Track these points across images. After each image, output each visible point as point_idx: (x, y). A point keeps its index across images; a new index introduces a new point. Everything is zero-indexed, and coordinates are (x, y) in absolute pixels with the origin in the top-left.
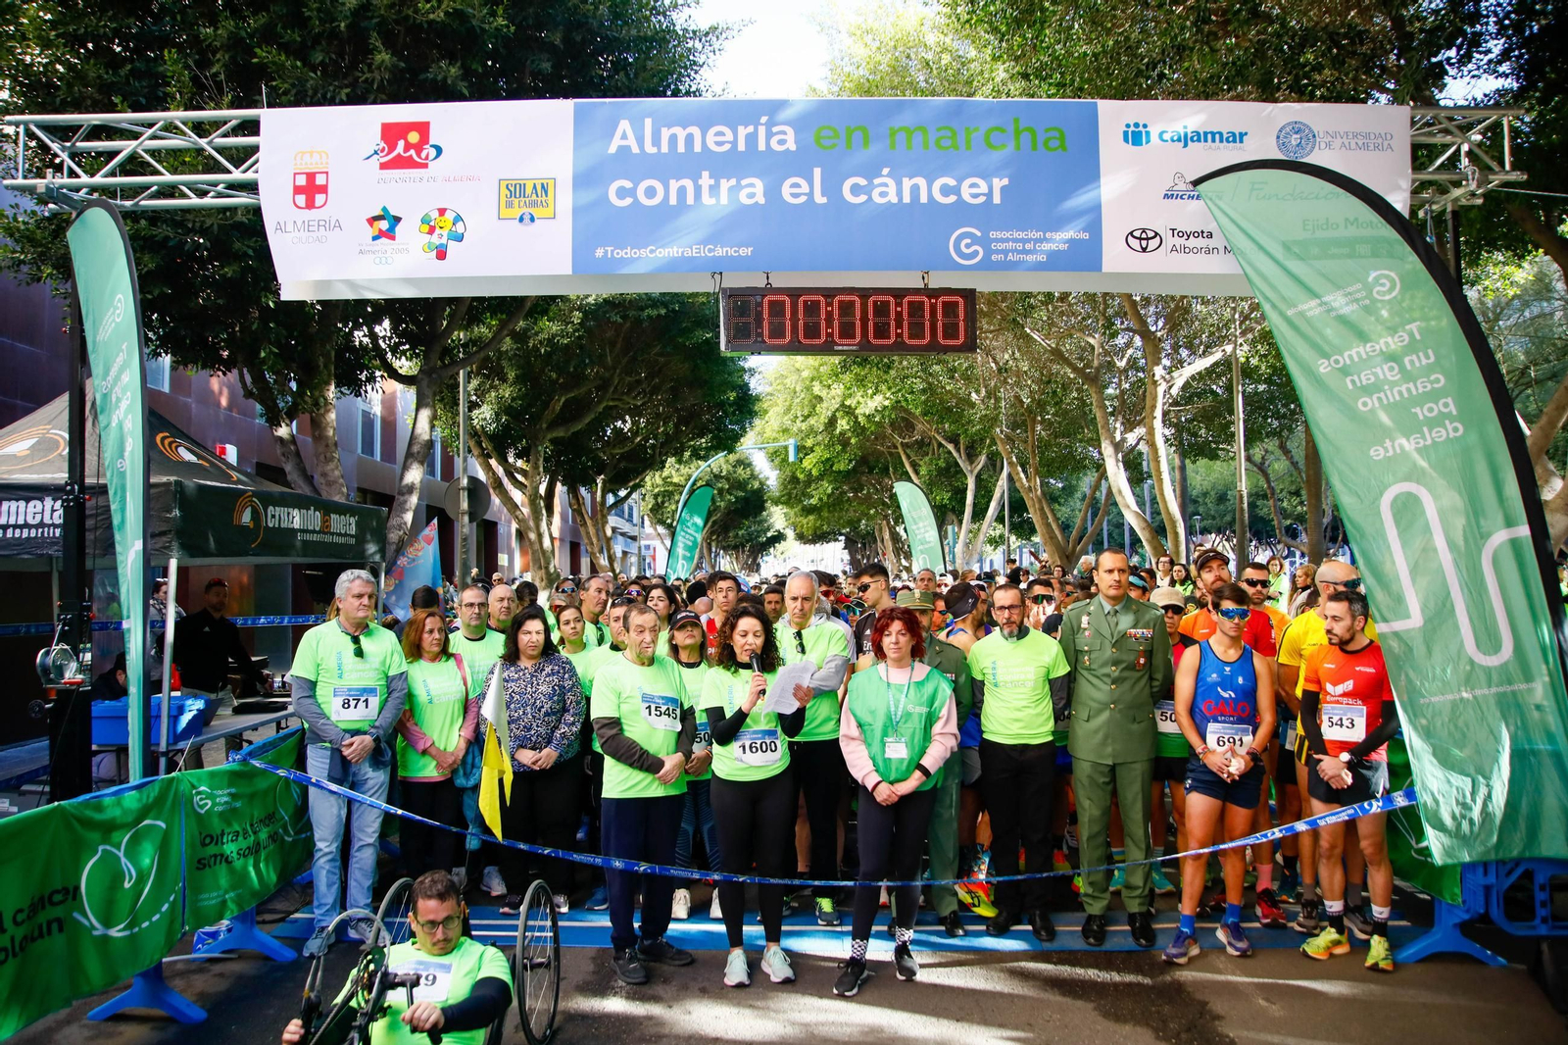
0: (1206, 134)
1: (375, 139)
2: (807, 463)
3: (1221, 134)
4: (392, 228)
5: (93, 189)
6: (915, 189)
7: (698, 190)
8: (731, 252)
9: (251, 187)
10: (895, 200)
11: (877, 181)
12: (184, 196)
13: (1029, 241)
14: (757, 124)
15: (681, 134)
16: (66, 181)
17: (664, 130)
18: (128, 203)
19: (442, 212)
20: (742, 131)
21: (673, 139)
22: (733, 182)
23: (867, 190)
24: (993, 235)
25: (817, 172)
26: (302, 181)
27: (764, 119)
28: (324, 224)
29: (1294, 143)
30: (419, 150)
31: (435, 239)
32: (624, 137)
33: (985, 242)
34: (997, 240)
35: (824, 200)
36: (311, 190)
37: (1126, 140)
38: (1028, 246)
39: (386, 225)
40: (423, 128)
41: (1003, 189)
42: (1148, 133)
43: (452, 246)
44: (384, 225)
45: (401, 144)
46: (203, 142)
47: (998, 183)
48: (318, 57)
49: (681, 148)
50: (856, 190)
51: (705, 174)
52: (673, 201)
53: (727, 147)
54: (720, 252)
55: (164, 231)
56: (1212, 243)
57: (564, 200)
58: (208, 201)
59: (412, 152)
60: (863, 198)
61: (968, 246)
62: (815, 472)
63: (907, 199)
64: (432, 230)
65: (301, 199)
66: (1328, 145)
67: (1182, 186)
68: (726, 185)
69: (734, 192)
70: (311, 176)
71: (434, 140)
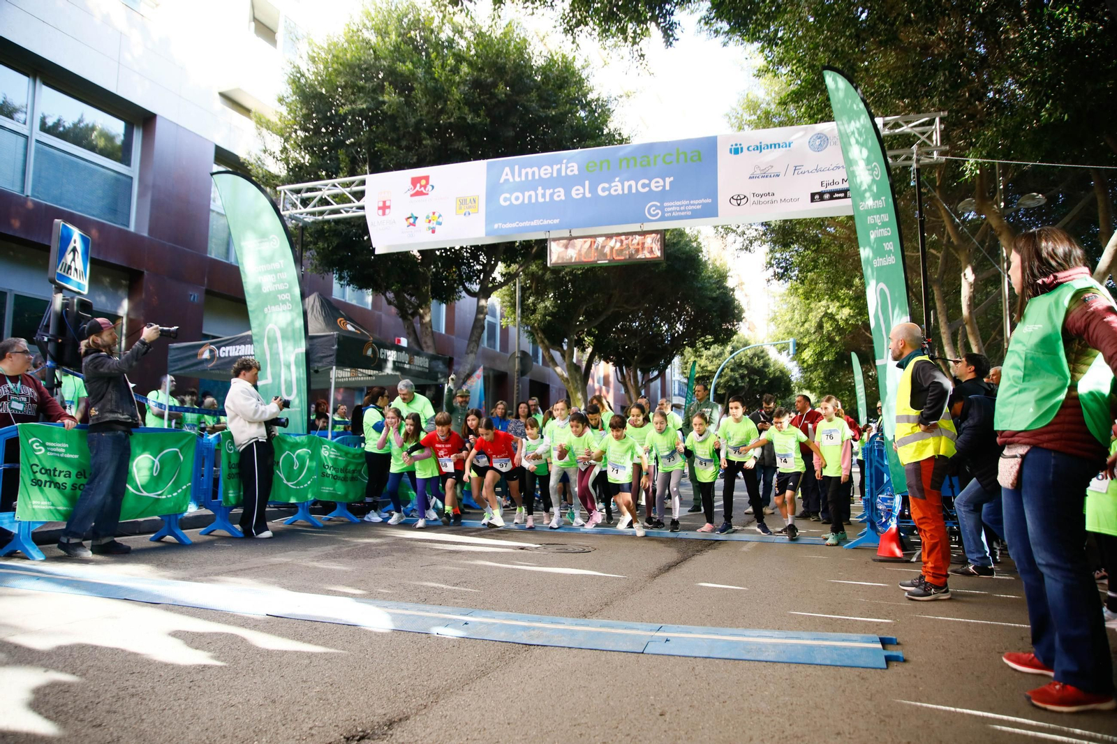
0: (771, 145)
1: (409, 184)
3: (779, 145)
4: (415, 222)
5: (307, 214)
6: (630, 187)
7: (537, 195)
8: (550, 222)
9: (362, 208)
10: (621, 192)
11: (613, 185)
12: (341, 213)
13: (682, 206)
14: (561, 163)
15: (530, 171)
16: (299, 211)
17: (523, 170)
18: (320, 218)
19: (434, 213)
20: (556, 167)
21: (527, 173)
22: (551, 191)
23: (609, 189)
24: (665, 204)
25: (587, 182)
26: (381, 204)
27: (565, 161)
28: (389, 222)
29: (817, 144)
30: (425, 187)
31: (431, 225)
32: (507, 175)
33: (662, 208)
34: (667, 207)
35: (590, 195)
36: (384, 208)
37: (731, 152)
38: (682, 208)
39: (412, 220)
40: (427, 178)
41: (670, 182)
42: (742, 148)
43: (437, 227)
44: (411, 220)
45: (418, 185)
46: (346, 191)
47: (668, 180)
48: (404, 143)
49: (530, 178)
50: (604, 190)
51: (540, 188)
52: (526, 201)
53: (549, 175)
54: (546, 222)
55: (341, 227)
56: (773, 198)
57: (482, 204)
58: (350, 214)
59: (422, 189)
60: (607, 193)
61: (654, 211)
63: (626, 192)
64: (430, 221)
65: (381, 212)
66: (835, 143)
67: (758, 172)
68: (548, 192)
69: (552, 195)
70: (384, 202)
71: (431, 183)
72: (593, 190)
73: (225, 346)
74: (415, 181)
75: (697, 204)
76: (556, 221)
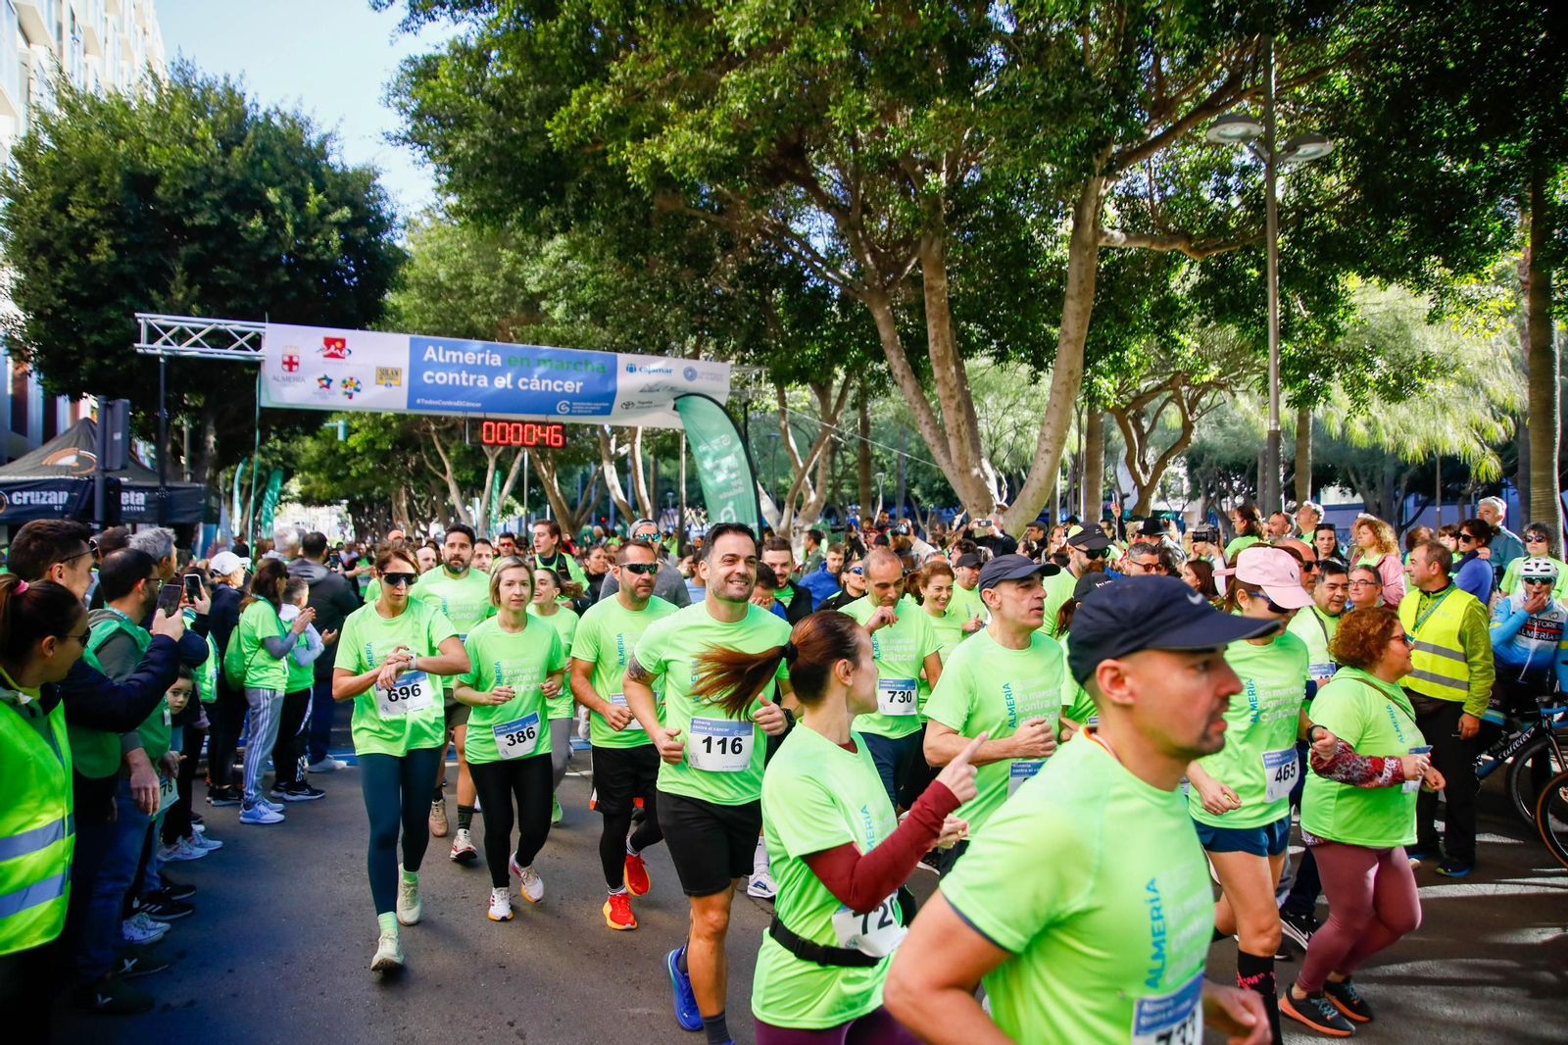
1: (321, 343)
2: (352, 442)
3: (663, 371)
4: (329, 384)
6: (547, 384)
7: (461, 378)
8: (472, 404)
10: (538, 388)
11: (532, 380)
13: (586, 406)
14: (484, 353)
15: (454, 354)
17: (446, 352)
19: (351, 379)
20: (480, 356)
22: (475, 376)
23: (528, 384)
24: (575, 404)
25: (509, 376)
26: (287, 359)
27: (487, 351)
28: (297, 379)
29: (689, 376)
31: (348, 390)
32: (431, 352)
33: (570, 406)
35: (511, 387)
36: (289, 363)
37: (627, 368)
38: (586, 408)
39: (326, 383)
40: (343, 341)
41: (580, 387)
42: (633, 367)
43: (355, 394)
44: (325, 382)
47: (578, 384)
49: (454, 361)
50: (523, 383)
52: (451, 382)
53: (473, 362)
54: (468, 404)
57: (405, 378)
59: (338, 351)
60: (526, 387)
61: (564, 407)
62: (359, 450)
63: (543, 388)
64: (346, 386)
65: (286, 367)
66: (701, 378)
68: (472, 377)
69: (475, 381)
70: (291, 358)
71: (348, 346)
72: (514, 382)
73: (21, 490)
74: (329, 342)
75: (598, 406)
76: (479, 405)
